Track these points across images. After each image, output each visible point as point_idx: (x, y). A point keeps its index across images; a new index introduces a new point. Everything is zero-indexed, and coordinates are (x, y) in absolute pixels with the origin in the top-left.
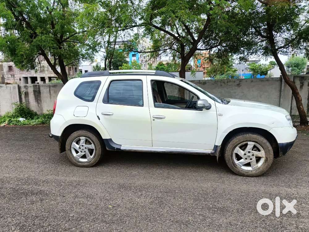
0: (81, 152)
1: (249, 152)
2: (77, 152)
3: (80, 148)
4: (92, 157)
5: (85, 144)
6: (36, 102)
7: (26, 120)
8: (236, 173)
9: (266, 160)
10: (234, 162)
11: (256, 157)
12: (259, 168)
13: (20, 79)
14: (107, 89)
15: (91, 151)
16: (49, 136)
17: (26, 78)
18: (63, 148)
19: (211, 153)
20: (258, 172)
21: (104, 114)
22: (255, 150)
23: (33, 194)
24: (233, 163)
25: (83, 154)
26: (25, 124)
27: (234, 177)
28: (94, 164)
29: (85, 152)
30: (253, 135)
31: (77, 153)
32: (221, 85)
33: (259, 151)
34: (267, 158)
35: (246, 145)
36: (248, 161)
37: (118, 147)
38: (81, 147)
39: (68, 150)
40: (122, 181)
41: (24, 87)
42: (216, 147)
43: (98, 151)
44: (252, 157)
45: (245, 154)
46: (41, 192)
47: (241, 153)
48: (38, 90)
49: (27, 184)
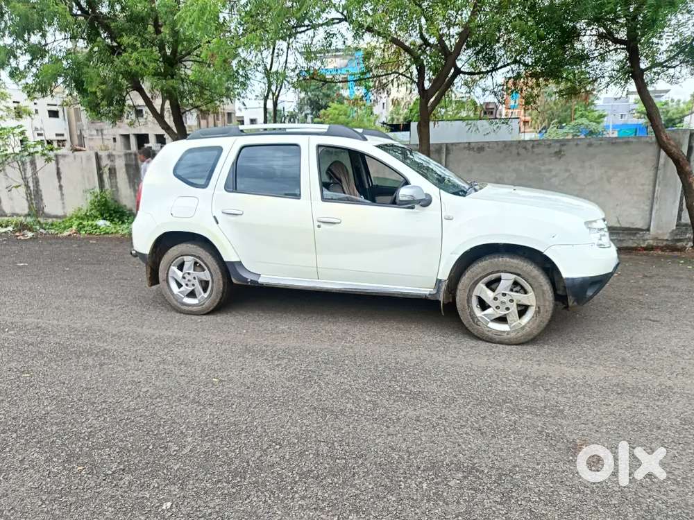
0: (187, 285)
1: (504, 295)
2: (180, 286)
3: (184, 278)
4: (206, 295)
5: (194, 270)
6: (130, 188)
7: (111, 225)
8: (479, 336)
9: (538, 312)
10: (473, 312)
11: (518, 305)
12: (523, 328)
13: (114, 139)
14: (233, 163)
15: (205, 285)
16: (131, 253)
17: (127, 137)
18: (154, 279)
19: (430, 294)
20: (519, 334)
21: (227, 214)
22: (517, 292)
23: (90, 353)
24: (471, 316)
25: (190, 289)
26: (108, 233)
27: (473, 343)
28: (211, 309)
29: (193, 285)
30: (512, 260)
31: (179, 288)
32: (518, 154)
33: (526, 292)
34: (539, 308)
35: (498, 280)
36: (501, 313)
37: (254, 278)
38: (186, 275)
39: (164, 280)
40: (251, 342)
41: (107, 158)
42: (439, 282)
43: (217, 285)
44: (508, 304)
45: (495, 299)
46: (104, 352)
47: (488, 295)
48: (134, 162)
49: (85, 337)
